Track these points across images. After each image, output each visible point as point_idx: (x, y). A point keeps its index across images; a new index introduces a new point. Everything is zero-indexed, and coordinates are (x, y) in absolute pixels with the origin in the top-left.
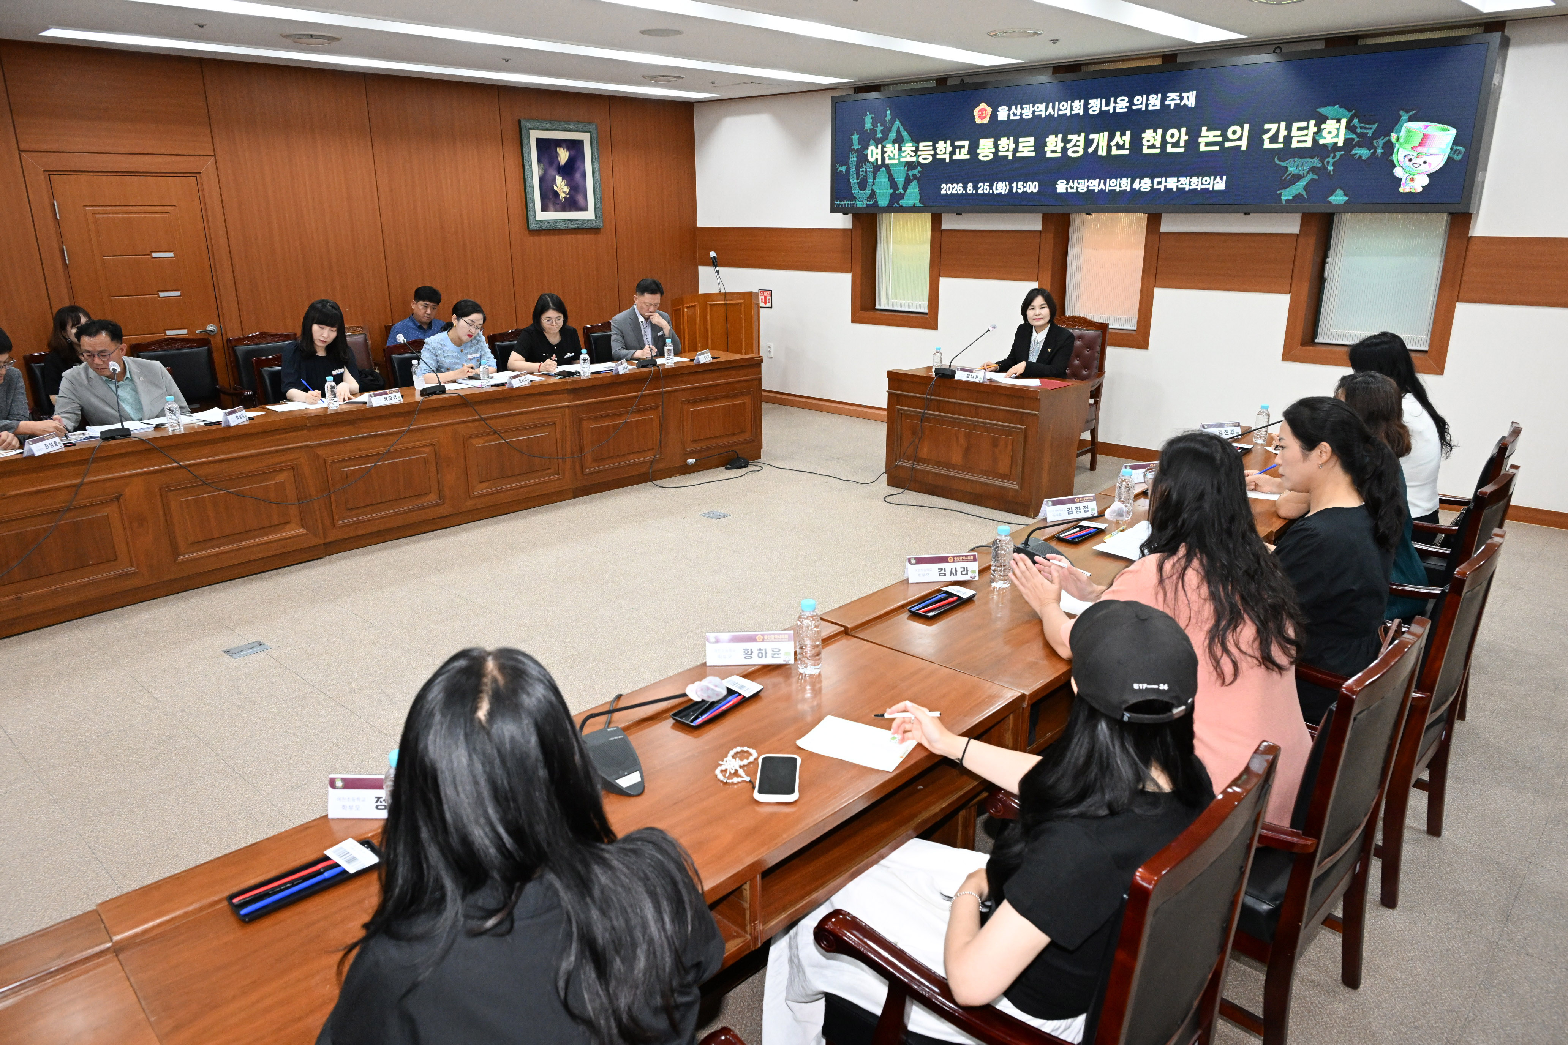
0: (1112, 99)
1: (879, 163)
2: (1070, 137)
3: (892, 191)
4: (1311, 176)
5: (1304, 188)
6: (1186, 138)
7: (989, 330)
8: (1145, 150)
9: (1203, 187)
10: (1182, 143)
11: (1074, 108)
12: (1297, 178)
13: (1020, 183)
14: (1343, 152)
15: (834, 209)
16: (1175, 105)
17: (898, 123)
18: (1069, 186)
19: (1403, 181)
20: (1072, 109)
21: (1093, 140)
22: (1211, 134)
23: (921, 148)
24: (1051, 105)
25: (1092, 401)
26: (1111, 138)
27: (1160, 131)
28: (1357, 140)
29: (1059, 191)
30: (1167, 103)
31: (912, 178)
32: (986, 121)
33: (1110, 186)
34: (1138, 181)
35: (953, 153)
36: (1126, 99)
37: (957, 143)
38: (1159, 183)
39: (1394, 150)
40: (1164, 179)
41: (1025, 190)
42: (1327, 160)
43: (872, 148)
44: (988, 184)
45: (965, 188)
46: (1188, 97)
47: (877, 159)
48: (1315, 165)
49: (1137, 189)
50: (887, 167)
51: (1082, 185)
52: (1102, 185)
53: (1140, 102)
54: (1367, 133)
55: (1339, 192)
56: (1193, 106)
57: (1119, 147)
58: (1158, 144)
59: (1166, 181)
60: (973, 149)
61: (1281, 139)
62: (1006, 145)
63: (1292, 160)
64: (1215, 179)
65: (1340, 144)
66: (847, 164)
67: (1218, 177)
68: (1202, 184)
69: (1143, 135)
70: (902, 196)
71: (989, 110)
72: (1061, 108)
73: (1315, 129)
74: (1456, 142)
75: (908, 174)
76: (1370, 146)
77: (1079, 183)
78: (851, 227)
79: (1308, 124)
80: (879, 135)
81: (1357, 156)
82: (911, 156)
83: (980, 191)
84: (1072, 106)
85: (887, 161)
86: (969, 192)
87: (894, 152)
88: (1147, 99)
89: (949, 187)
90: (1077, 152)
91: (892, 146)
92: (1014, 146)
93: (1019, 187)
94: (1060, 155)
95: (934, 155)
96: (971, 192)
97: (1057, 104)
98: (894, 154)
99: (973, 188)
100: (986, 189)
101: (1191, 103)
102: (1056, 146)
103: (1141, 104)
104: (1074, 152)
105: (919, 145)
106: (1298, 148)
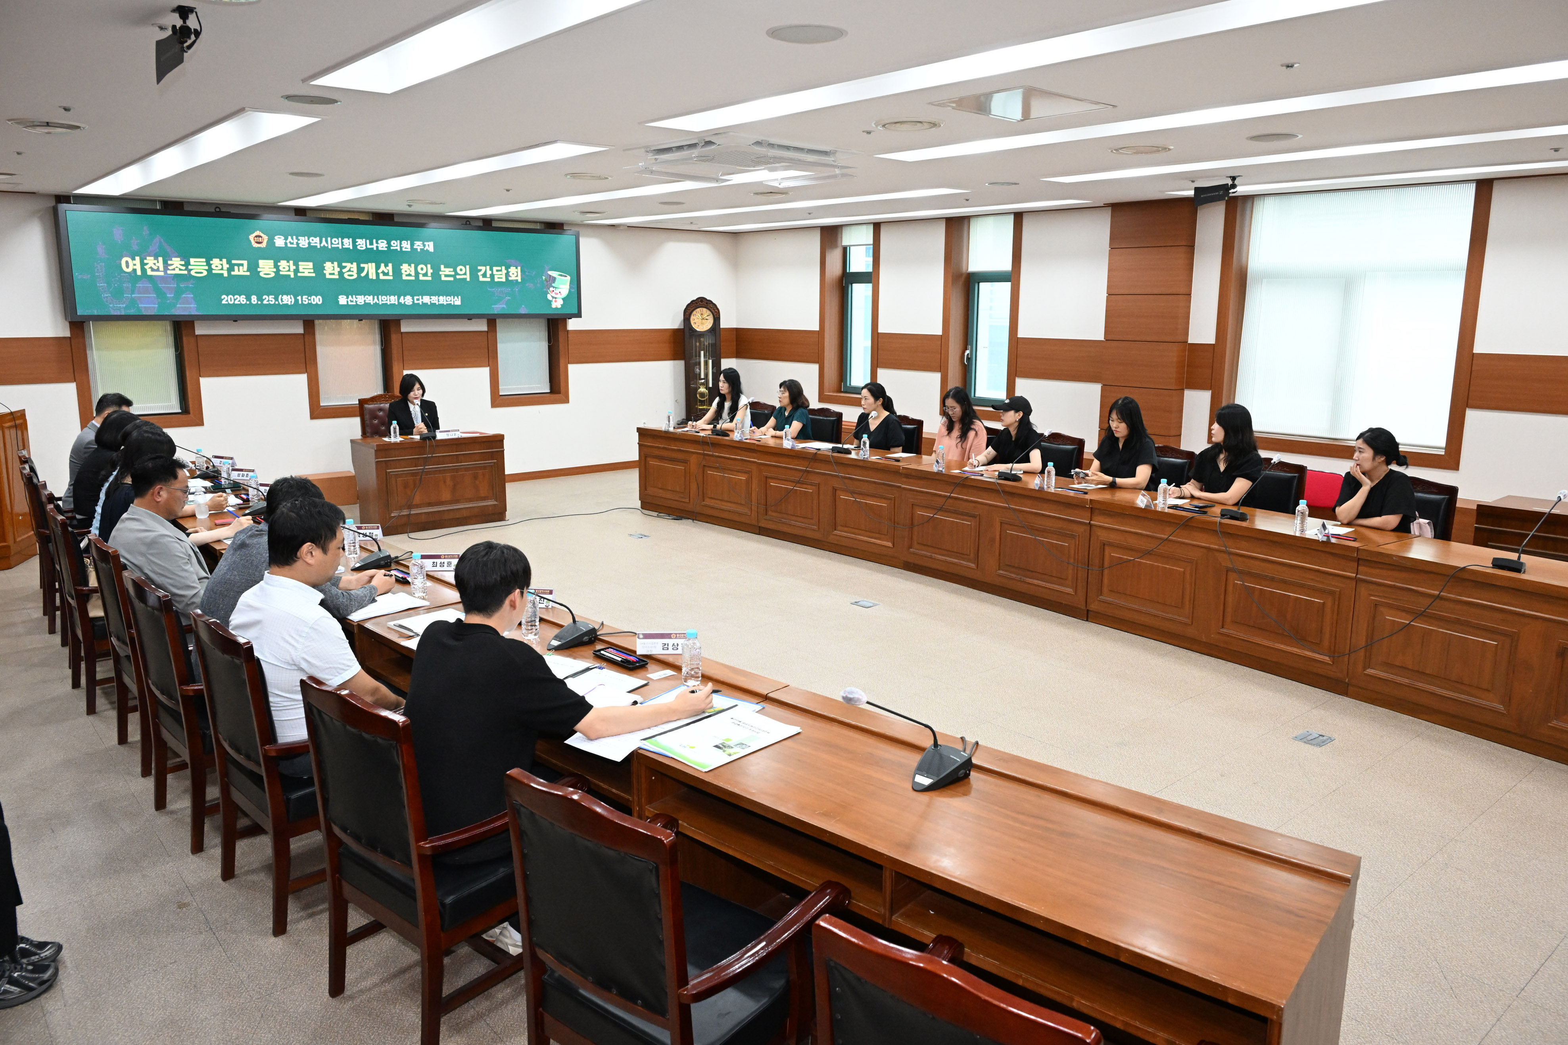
0: (374, 241)
1: (139, 273)
2: (344, 264)
6: (431, 271)
8: (404, 278)
9: (447, 303)
10: (429, 274)
11: (344, 244)
12: (501, 299)
13: (304, 297)
17: (158, 239)
18: (349, 300)
19: (552, 302)
20: (343, 245)
21: (364, 268)
22: (447, 270)
23: (192, 263)
24: (324, 239)
26: (378, 268)
27: (413, 265)
28: (527, 279)
29: (341, 303)
30: (415, 247)
31: (184, 290)
33: (382, 301)
34: (402, 297)
35: (231, 269)
36: (385, 242)
37: (234, 262)
38: (418, 300)
40: (420, 297)
41: (310, 302)
43: (126, 259)
44: (273, 297)
45: (248, 298)
46: (428, 245)
47: (135, 270)
49: (403, 303)
50: (151, 279)
51: (361, 300)
52: (376, 300)
53: (395, 244)
55: (524, 307)
56: (433, 251)
57: (385, 274)
58: (413, 273)
59: (422, 299)
60: (253, 268)
61: (488, 275)
62: (286, 267)
64: (454, 298)
65: (520, 281)
66: (91, 272)
67: (456, 297)
68: (447, 301)
69: (401, 267)
72: (333, 242)
73: (506, 271)
74: (570, 283)
75: (178, 286)
76: (534, 283)
77: (357, 298)
78: (68, 335)
79: (502, 268)
80: (135, 248)
82: (180, 270)
83: (265, 302)
84: (342, 242)
85: (149, 272)
87: (157, 264)
88: (401, 244)
89: (231, 298)
90: (352, 276)
91: (155, 259)
92: (294, 267)
93: (304, 299)
94: (337, 277)
95: (210, 270)
96: (256, 302)
97: (329, 239)
98: (158, 267)
99: (257, 299)
100: (272, 301)
101: (431, 249)
102: (334, 270)
103: (397, 246)
104: (349, 275)
105: (189, 260)
106: (498, 282)
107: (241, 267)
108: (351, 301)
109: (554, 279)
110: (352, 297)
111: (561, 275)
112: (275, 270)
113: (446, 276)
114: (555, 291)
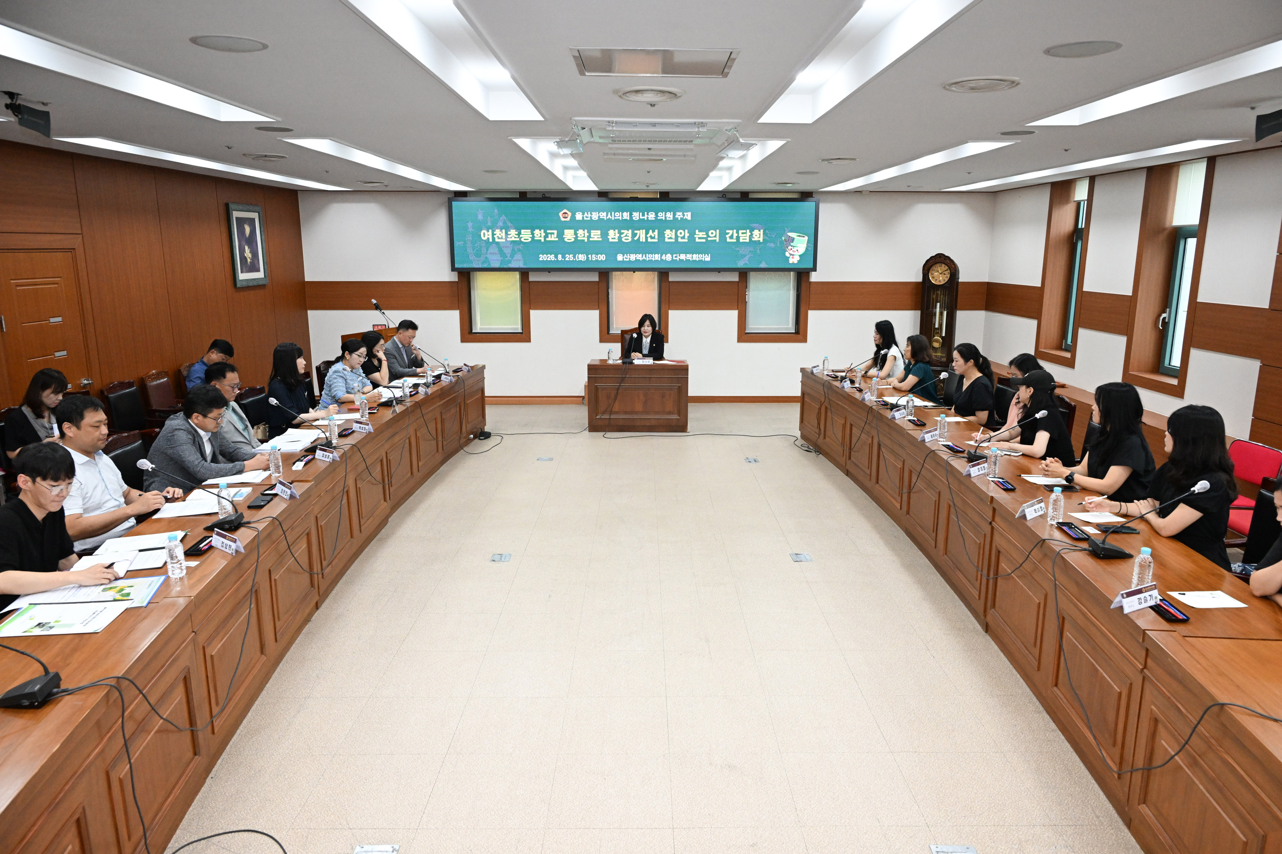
0: (646, 213)
1: (491, 240)
2: (622, 231)
3: (502, 258)
6: (688, 235)
8: (667, 240)
10: (686, 237)
11: (624, 216)
12: (744, 256)
13: (593, 255)
15: (454, 269)
16: (681, 218)
17: (503, 217)
18: (624, 257)
20: (622, 216)
21: (637, 233)
22: (701, 233)
23: (522, 233)
24: (609, 213)
26: (647, 233)
27: (674, 231)
28: (768, 239)
29: (618, 260)
30: (676, 217)
31: (517, 251)
33: (649, 258)
34: (664, 255)
35: (546, 236)
36: (654, 214)
37: (548, 231)
38: (676, 257)
40: (678, 255)
41: (597, 259)
43: (484, 231)
44: (572, 255)
45: (556, 257)
46: (687, 215)
47: (488, 239)
49: (664, 259)
50: (497, 244)
51: (633, 257)
52: (644, 257)
53: (661, 216)
55: (763, 263)
56: (690, 219)
57: (651, 237)
58: (673, 237)
60: (561, 235)
61: (735, 237)
62: (582, 234)
65: (762, 241)
66: (464, 240)
67: (706, 255)
68: (699, 258)
69: (665, 232)
70: (510, 262)
71: (570, 214)
72: (616, 215)
73: (750, 234)
75: (513, 249)
76: (775, 243)
77: (630, 256)
79: (746, 231)
80: (490, 224)
82: (515, 238)
83: (567, 259)
84: (622, 215)
85: (497, 240)
87: (501, 234)
88: (665, 214)
89: (545, 257)
90: (628, 239)
92: (588, 234)
93: (593, 257)
94: (617, 241)
95: (533, 237)
96: (561, 259)
97: (613, 213)
98: (502, 236)
99: (562, 257)
100: (571, 258)
101: (689, 218)
102: (615, 235)
103: (662, 216)
104: (626, 239)
105: (521, 231)
106: (743, 242)
107: (553, 235)
108: (626, 258)
109: (793, 240)
110: (627, 255)
111: (799, 236)
113: (699, 238)
114: (793, 249)
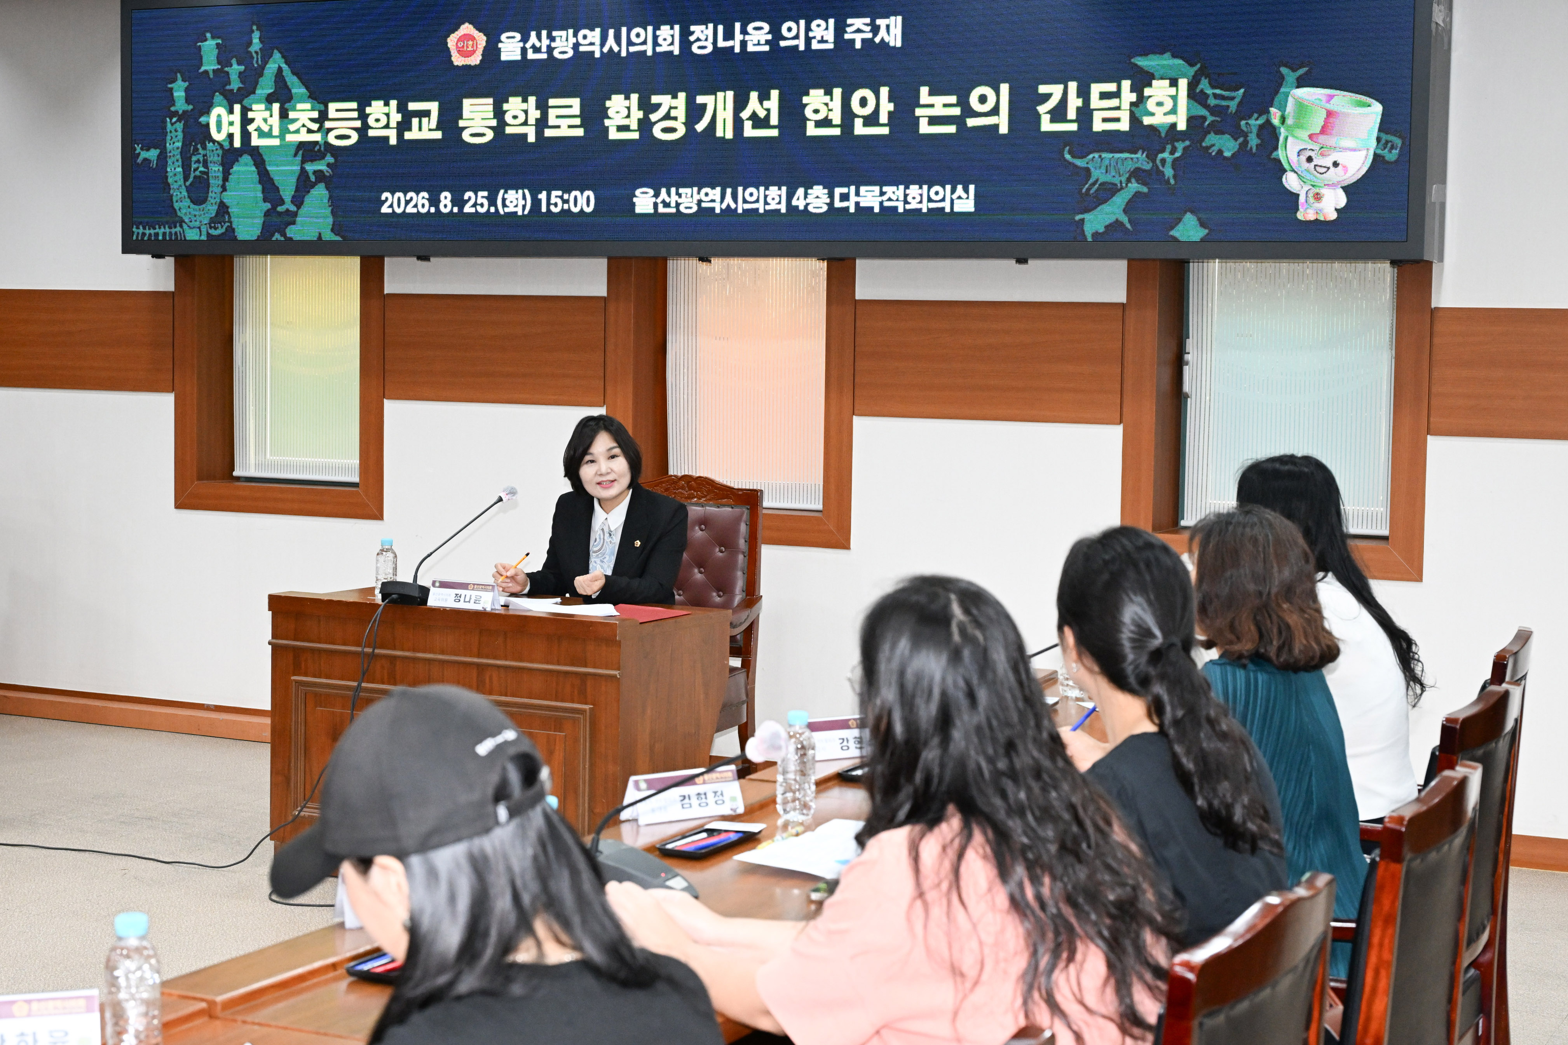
0: (738, 26)
1: (237, 143)
2: (655, 99)
3: (268, 206)
4: (1134, 186)
5: (1125, 211)
6: (891, 107)
7: (500, 500)
8: (812, 130)
9: (932, 205)
10: (884, 118)
11: (660, 41)
12: (1109, 191)
13: (554, 193)
14: (1187, 143)
15: (130, 246)
16: (864, 41)
17: (277, 59)
18: (659, 200)
19: (1302, 199)
20: (656, 44)
21: (704, 106)
22: (939, 100)
23: (332, 114)
24: (611, 32)
25: (736, 662)
26: (740, 104)
27: (837, 92)
28: (1210, 119)
29: (638, 210)
30: (847, 36)
31: (313, 178)
32: (476, 60)
33: (745, 201)
34: (801, 191)
35: (404, 126)
36: (766, 27)
37: (413, 106)
38: (845, 197)
39: (1278, 140)
40: (853, 188)
41: (566, 206)
42: (1160, 156)
43: (218, 110)
44: (485, 194)
45: (434, 201)
46: (888, 27)
47: (231, 136)
48: (1138, 165)
49: (801, 208)
50: (256, 154)
51: (688, 200)
52: (729, 200)
53: (793, 33)
54: (1228, 107)
55: (1190, 220)
56: (899, 44)
57: (759, 122)
58: (836, 118)
59: (857, 194)
60: (450, 119)
61: (1072, 114)
62: (520, 113)
63: (1096, 155)
64: (953, 191)
65: (1182, 126)
66: (161, 145)
67: (960, 188)
68: (930, 200)
69: (805, 100)
70: (291, 218)
71: (481, 40)
72: (634, 38)
73: (1133, 97)
74: (1384, 127)
75: (303, 171)
76: (1237, 133)
77: (680, 195)
78: (170, 287)
79: (1119, 87)
80: (235, 84)
81: (1214, 151)
82: (310, 131)
83: (468, 209)
84: (655, 37)
85: (255, 141)
86: (445, 211)
87: (270, 121)
88: (808, 29)
89: (399, 199)
90: (673, 130)
91: (266, 109)
92: (537, 114)
93: (553, 200)
94: (636, 135)
95: (363, 131)
96: (448, 209)
97: (624, 30)
98: (271, 126)
99: (452, 201)
100: (482, 205)
101: (895, 38)
102: (628, 116)
103: (797, 37)
104: (666, 130)
105: (326, 107)
106: (1105, 133)
108: (666, 204)
110: (669, 193)
112: (494, 123)
